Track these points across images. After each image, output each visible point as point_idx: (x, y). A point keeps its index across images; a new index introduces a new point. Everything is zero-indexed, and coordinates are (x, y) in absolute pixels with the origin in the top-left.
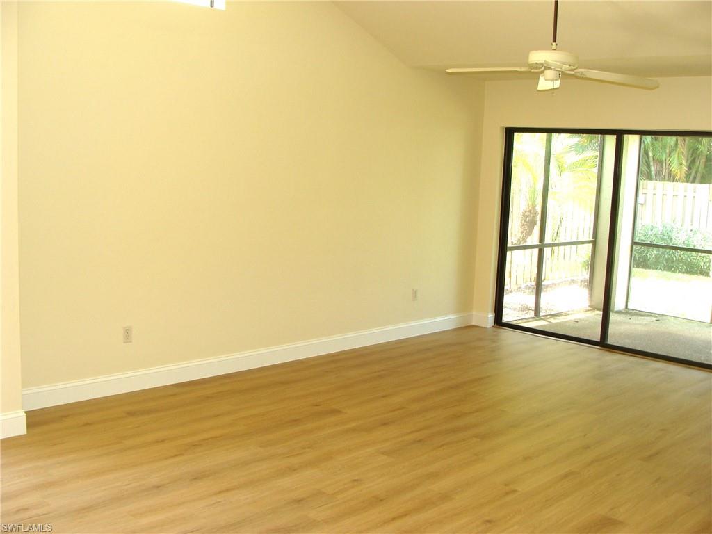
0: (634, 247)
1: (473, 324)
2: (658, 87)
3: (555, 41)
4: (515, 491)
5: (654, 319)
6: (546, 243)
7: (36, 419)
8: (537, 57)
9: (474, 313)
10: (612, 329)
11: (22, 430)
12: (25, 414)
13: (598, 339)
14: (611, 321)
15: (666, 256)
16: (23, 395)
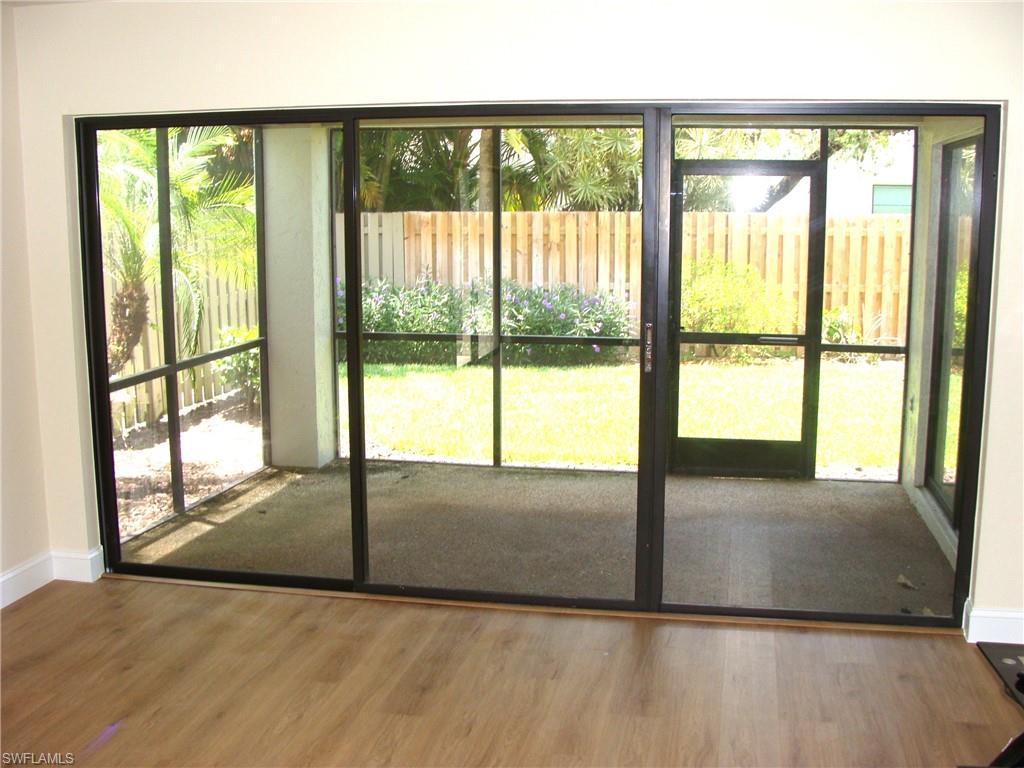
6: (178, 361)
13: (350, 576)
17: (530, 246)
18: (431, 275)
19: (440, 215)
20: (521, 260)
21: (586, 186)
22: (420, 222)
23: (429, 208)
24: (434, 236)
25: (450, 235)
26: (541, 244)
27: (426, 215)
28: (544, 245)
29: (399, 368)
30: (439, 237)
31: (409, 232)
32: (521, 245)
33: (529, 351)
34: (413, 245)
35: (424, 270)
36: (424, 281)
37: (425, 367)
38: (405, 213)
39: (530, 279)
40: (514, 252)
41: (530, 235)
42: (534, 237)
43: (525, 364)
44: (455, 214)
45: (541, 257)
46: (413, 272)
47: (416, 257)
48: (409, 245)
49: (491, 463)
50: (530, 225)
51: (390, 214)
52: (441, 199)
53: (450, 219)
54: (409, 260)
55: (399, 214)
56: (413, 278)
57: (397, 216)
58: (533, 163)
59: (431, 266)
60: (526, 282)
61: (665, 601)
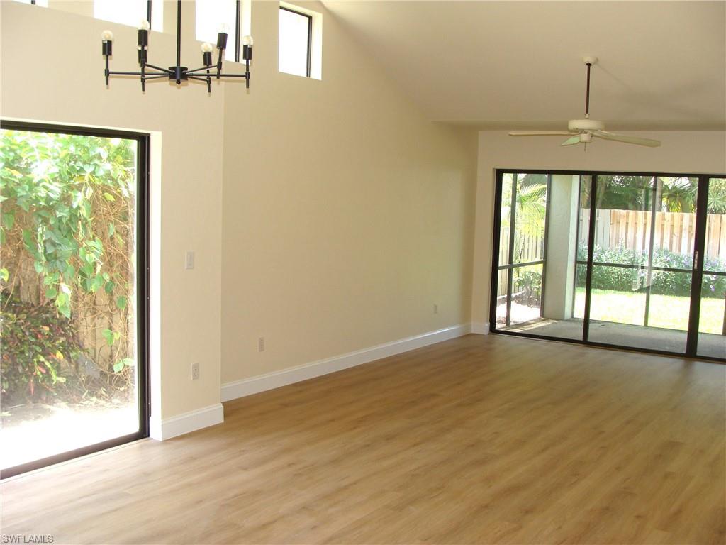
0: (577, 265)
1: (472, 332)
2: (659, 145)
3: (587, 112)
4: (603, 432)
5: (600, 325)
6: (514, 263)
7: (231, 409)
8: (575, 124)
9: (472, 323)
10: (591, 332)
11: (220, 419)
12: (222, 407)
13: (581, 339)
14: (590, 327)
15: (580, 274)
16: (222, 389)
17: (681, 232)
18: (624, 244)
19: (631, 212)
20: (675, 240)
21: (715, 199)
22: (620, 216)
23: (626, 208)
24: (627, 223)
25: (636, 223)
26: (688, 231)
27: (623, 212)
28: (689, 232)
29: (603, 291)
30: (630, 224)
31: (613, 221)
32: (676, 231)
33: (674, 287)
34: (615, 227)
35: (620, 241)
36: (619, 247)
37: (617, 292)
38: (612, 210)
39: (680, 250)
40: (672, 234)
41: (681, 226)
42: (684, 227)
43: (671, 294)
44: (639, 212)
45: (687, 238)
46: (614, 243)
47: (617, 234)
48: (613, 227)
49: (643, 325)
50: (682, 220)
51: (603, 210)
52: (633, 204)
53: (636, 214)
54: (613, 237)
55: (609, 211)
56: (613, 246)
57: (608, 211)
58: (689, 185)
59: (624, 239)
60: (677, 252)
61: (698, 354)
